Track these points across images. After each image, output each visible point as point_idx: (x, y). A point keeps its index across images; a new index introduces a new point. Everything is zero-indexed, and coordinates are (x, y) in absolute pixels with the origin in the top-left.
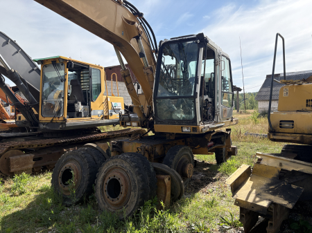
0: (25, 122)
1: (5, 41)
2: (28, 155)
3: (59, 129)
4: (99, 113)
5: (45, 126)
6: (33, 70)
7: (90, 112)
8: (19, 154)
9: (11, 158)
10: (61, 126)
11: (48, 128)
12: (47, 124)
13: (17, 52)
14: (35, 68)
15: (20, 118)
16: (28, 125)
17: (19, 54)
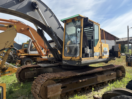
0: (53, 59)
1: (46, 9)
2: (58, 84)
3: (76, 65)
4: (98, 54)
5: (66, 63)
6: (60, 27)
7: (93, 54)
8: (53, 84)
9: (48, 87)
10: (77, 63)
11: (68, 64)
12: (68, 61)
13: (52, 16)
14: (61, 26)
15: (50, 56)
16: (54, 60)
17: (53, 17)
